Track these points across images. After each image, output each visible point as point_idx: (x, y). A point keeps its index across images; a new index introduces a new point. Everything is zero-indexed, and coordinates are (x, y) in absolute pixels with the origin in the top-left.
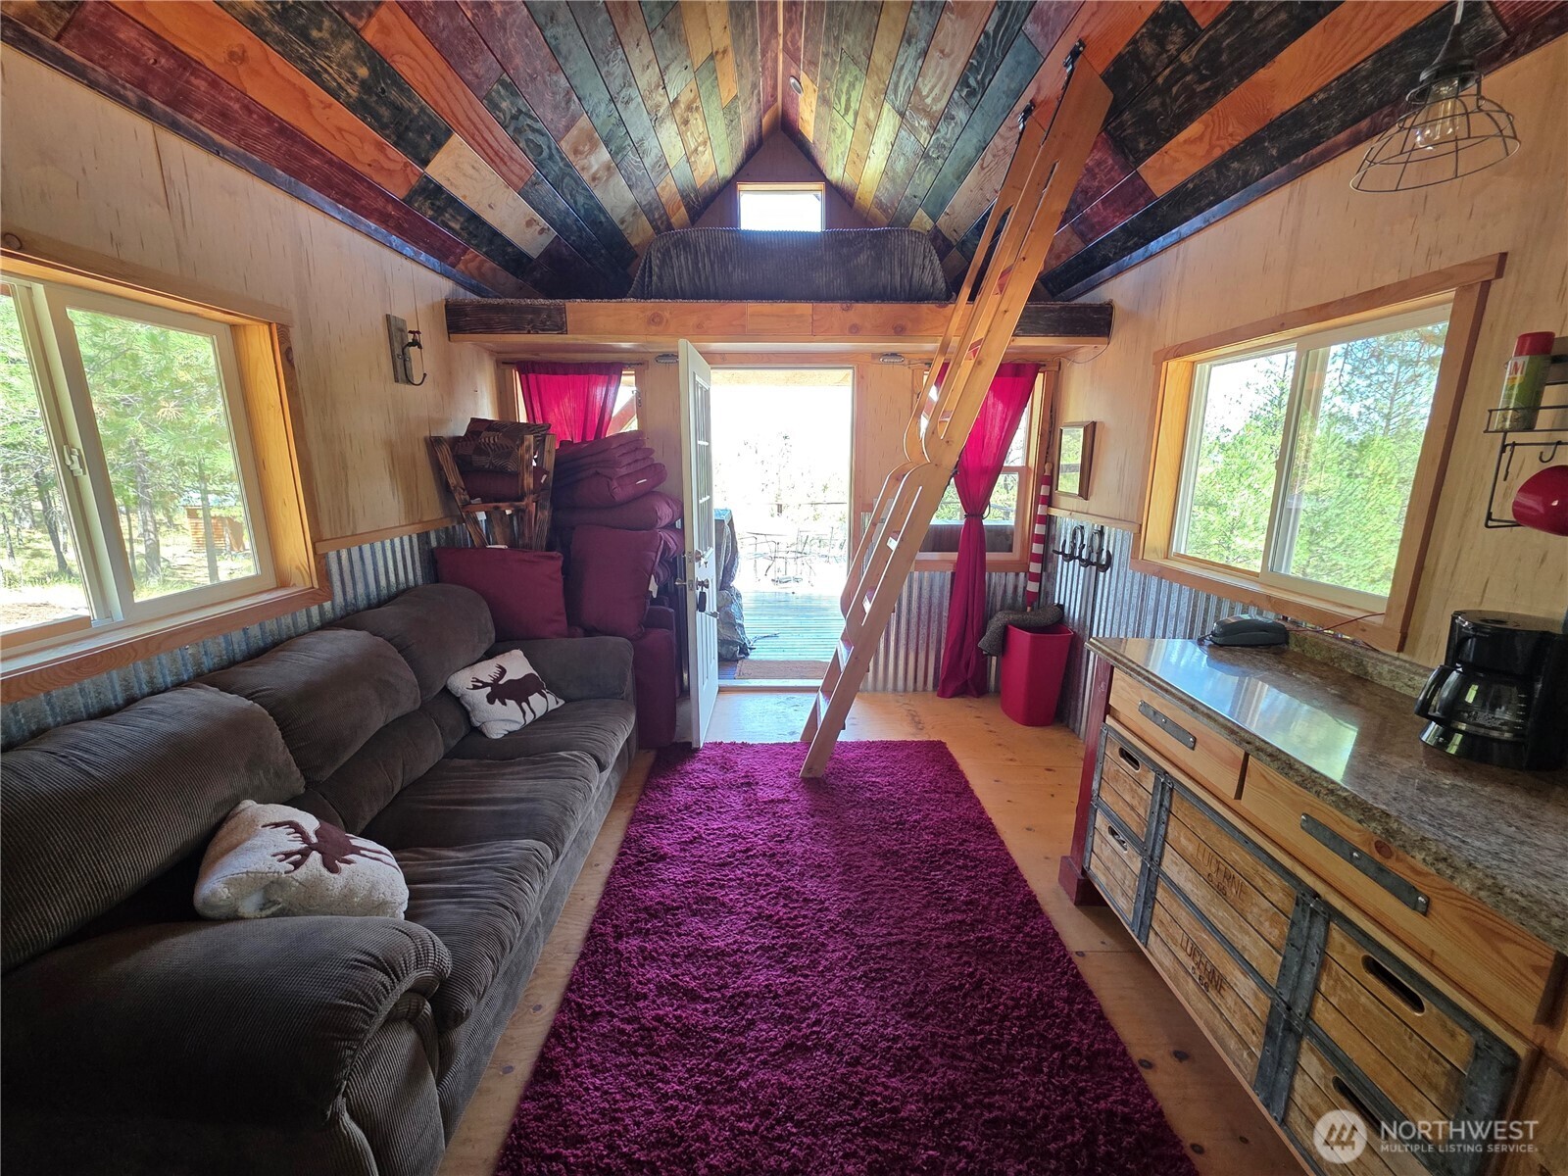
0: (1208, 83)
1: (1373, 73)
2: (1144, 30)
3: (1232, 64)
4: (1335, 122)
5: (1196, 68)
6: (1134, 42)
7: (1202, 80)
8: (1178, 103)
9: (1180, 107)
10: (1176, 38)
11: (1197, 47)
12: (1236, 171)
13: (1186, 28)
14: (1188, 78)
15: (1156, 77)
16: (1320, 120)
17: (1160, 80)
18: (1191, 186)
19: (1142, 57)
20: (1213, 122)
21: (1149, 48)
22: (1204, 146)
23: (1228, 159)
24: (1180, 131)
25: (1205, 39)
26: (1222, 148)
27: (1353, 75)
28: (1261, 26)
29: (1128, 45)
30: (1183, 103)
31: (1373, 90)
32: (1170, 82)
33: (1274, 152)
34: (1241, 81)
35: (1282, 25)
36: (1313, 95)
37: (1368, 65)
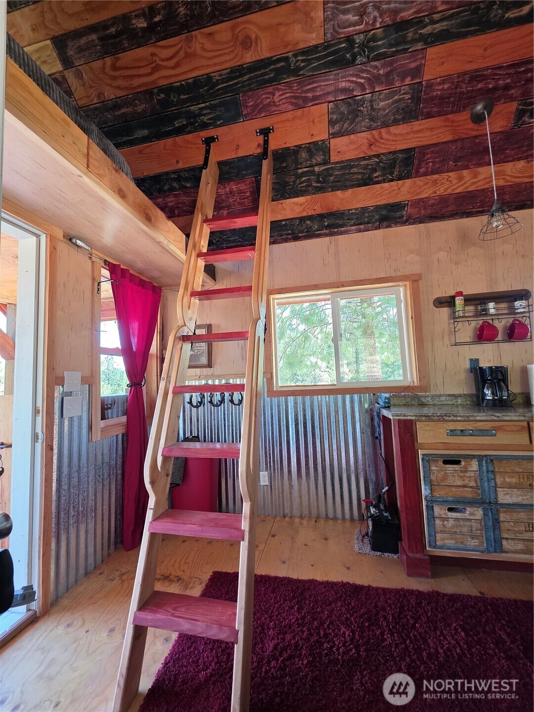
0: (319, 184)
1: (372, 211)
2: (307, 145)
3: (333, 182)
4: (352, 222)
5: (319, 175)
6: (299, 147)
7: (318, 181)
8: (302, 185)
9: (301, 187)
10: (319, 158)
11: (325, 167)
12: (308, 225)
13: (325, 157)
14: (312, 177)
15: (300, 168)
16: (348, 219)
17: (300, 171)
18: (284, 223)
19: (299, 156)
20: (311, 200)
21: (304, 155)
22: (301, 209)
23: (307, 219)
24: (295, 197)
25: (329, 166)
26: (308, 213)
27: (366, 209)
28: (351, 175)
29: (296, 146)
30: (304, 187)
31: (368, 217)
32: (304, 174)
33: (326, 224)
34: (332, 191)
35: (358, 180)
36: (351, 210)
37: (372, 208)
